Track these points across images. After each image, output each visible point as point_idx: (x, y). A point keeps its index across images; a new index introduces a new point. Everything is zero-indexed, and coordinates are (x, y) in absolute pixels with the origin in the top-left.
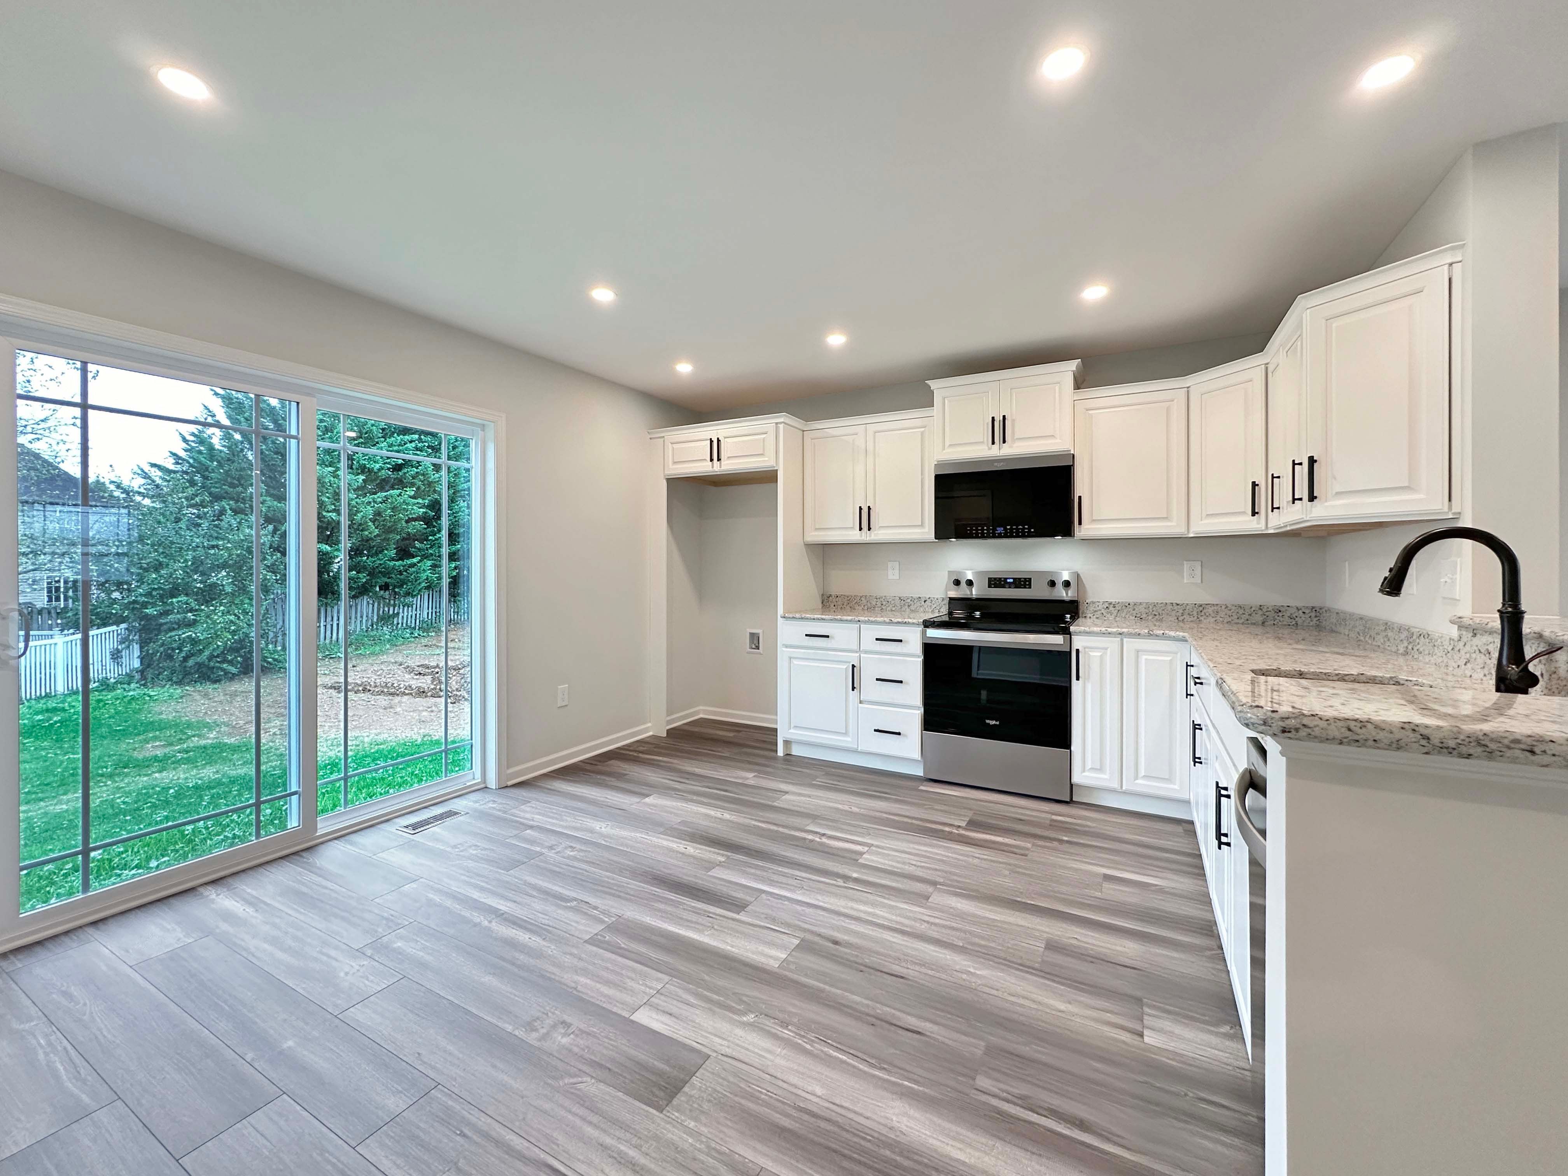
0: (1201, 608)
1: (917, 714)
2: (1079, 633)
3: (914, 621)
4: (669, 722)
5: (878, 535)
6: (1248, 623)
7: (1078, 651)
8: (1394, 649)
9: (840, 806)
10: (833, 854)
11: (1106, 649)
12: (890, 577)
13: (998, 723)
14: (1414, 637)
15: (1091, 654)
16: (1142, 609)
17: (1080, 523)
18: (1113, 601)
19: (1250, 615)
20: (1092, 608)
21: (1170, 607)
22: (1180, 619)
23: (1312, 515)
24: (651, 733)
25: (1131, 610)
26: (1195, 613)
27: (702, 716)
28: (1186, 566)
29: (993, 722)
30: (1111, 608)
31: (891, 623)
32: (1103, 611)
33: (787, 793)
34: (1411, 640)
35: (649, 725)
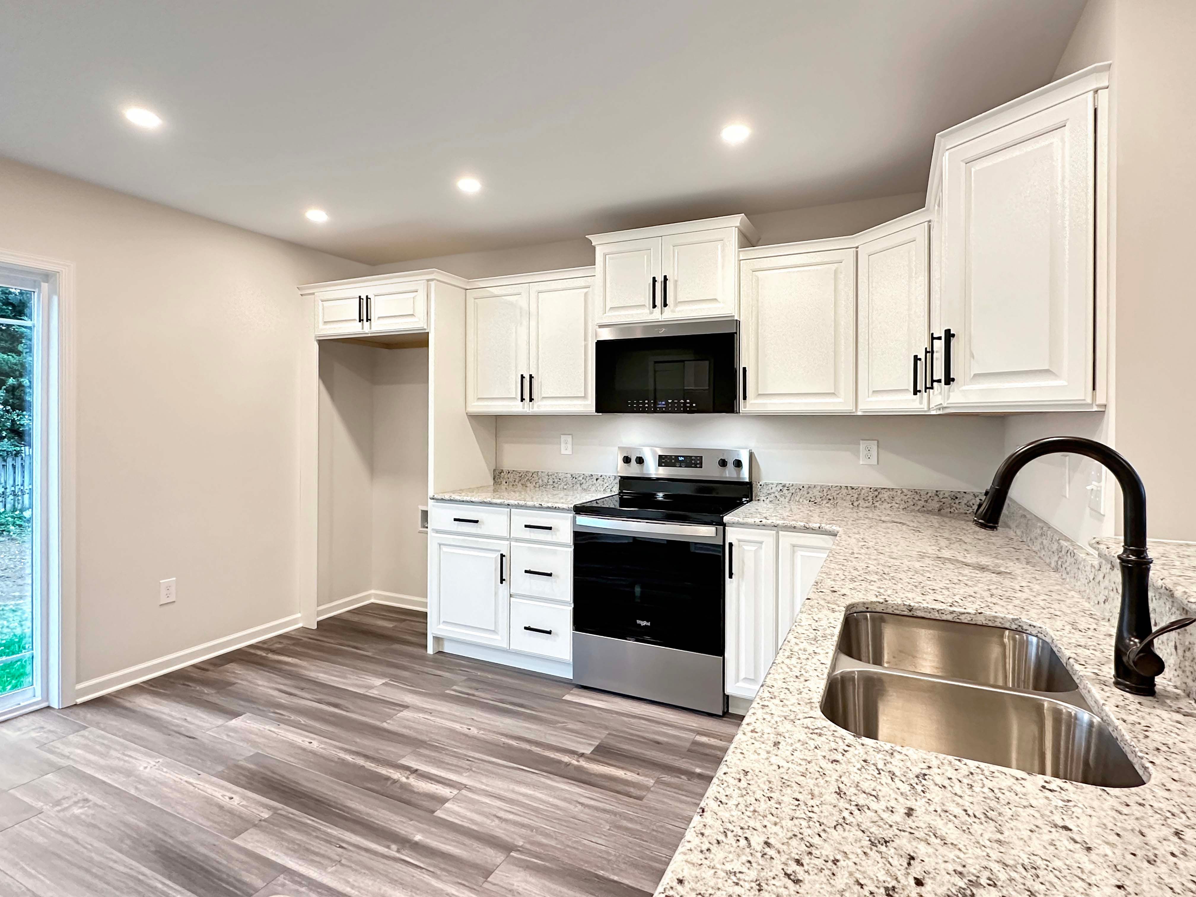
0: (876, 493)
1: (568, 611)
2: (733, 525)
3: (565, 506)
4: (319, 614)
5: (540, 407)
6: (925, 511)
7: (731, 545)
8: (1048, 561)
9: (457, 726)
10: (408, 803)
11: (761, 543)
12: (563, 452)
13: (649, 624)
14: (1063, 552)
15: (746, 548)
16: (816, 492)
17: (745, 398)
18: (787, 483)
19: (926, 501)
20: (765, 491)
21: (844, 491)
22: (856, 504)
23: (949, 402)
24: (300, 625)
25: (805, 493)
26: (870, 498)
27: (373, 600)
28: (863, 445)
29: (644, 623)
30: (785, 491)
31: (541, 508)
32: (777, 494)
33: (406, 707)
34: (1060, 555)
35: (299, 615)
